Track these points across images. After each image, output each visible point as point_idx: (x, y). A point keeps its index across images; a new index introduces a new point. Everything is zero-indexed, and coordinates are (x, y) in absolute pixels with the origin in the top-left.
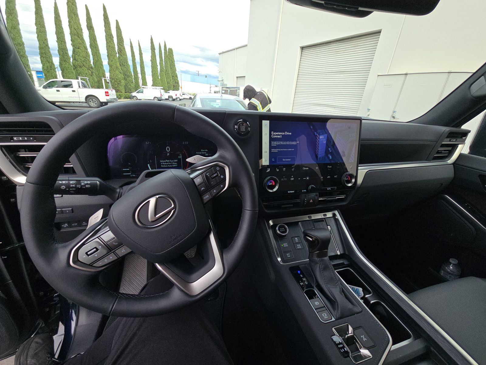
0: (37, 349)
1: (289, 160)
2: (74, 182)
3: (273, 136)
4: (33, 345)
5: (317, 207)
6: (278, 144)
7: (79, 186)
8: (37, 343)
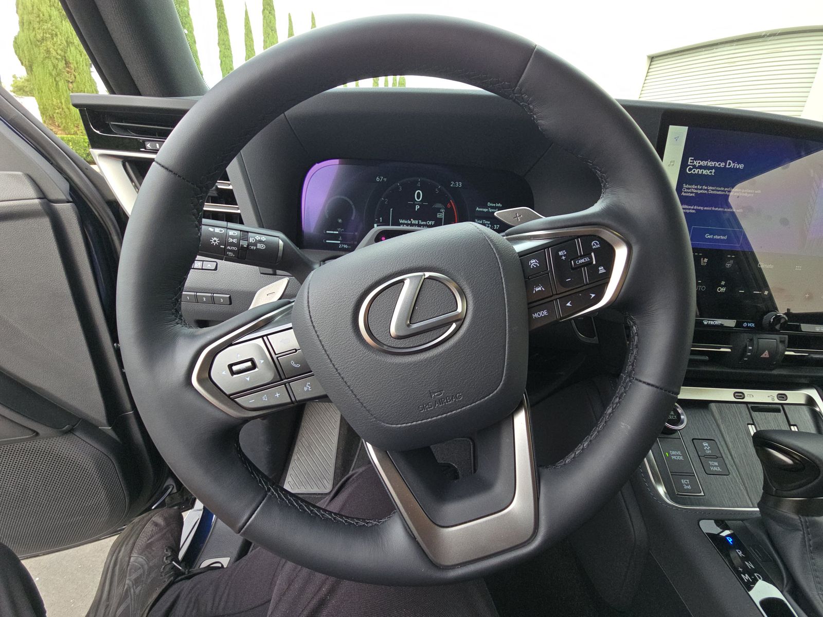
0: (152, 536)
1: (722, 237)
2: (237, 233)
3: (690, 170)
4: (149, 528)
5: (775, 372)
6: (699, 192)
7: (245, 244)
8: (156, 524)
